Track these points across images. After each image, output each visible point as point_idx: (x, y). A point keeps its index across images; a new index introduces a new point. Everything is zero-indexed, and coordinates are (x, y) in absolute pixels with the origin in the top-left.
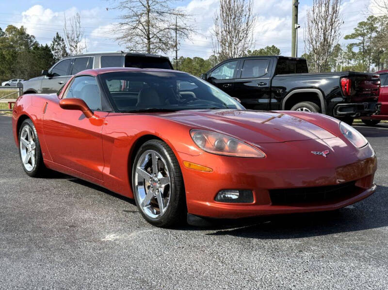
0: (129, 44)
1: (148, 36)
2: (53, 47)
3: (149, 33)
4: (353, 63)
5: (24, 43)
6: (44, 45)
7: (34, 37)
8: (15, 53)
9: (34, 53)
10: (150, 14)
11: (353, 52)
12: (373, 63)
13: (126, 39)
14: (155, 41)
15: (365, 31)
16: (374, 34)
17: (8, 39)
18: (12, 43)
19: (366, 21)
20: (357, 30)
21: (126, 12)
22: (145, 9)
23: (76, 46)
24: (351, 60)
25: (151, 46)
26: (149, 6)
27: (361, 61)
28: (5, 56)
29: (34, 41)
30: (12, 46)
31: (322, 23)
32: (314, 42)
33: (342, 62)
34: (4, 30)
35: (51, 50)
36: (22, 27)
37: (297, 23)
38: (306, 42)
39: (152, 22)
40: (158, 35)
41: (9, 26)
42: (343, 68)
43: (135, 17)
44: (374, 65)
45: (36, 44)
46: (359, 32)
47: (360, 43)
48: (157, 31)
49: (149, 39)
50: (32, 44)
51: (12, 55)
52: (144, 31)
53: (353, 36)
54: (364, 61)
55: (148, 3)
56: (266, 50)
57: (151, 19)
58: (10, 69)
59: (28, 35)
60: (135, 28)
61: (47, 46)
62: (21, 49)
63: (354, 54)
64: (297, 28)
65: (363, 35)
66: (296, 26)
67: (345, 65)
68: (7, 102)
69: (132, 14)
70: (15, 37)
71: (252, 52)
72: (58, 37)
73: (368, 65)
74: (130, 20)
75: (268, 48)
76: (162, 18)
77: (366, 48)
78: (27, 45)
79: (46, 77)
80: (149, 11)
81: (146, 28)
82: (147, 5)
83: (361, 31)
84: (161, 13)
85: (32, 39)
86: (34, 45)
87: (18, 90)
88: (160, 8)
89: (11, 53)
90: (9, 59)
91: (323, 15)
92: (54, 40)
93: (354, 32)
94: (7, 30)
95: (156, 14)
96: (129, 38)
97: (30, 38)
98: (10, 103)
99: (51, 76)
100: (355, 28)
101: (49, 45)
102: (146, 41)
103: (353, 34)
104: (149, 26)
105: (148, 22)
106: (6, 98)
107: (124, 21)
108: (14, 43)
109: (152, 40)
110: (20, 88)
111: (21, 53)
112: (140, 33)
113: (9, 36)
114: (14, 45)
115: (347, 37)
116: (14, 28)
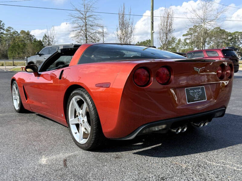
0: (77, 40)
1: (86, 36)
2: (43, 41)
3: (86, 35)
4: (187, 47)
5: (29, 39)
6: (39, 40)
7: (34, 36)
8: (25, 44)
9: (34, 44)
10: (87, 26)
11: (186, 42)
12: (196, 47)
13: (76, 38)
14: (89, 39)
15: (192, 32)
16: (196, 34)
17: (21, 37)
18: (23, 39)
19: (192, 27)
20: (188, 32)
21: (76, 25)
22: (84, 24)
23: (53, 41)
24: (186, 46)
25: (88, 41)
26: (86, 23)
27: (191, 47)
28: (20, 45)
29: (34, 38)
30: (23, 41)
31: (165, 30)
32: (162, 39)
33: (182, 47)
34: (19, 33)
35: (42, 42)
36: (28, 31)
37: (153, 30)
38: (159, 39)
39: (88, 30)
40: (91, 36)
41: (22, 31)
42: (182, 50)
43: (80, 28)
44: (196, 48)
45: (35, 39)
46: (189, 33)
47: (190, 38)
48: (90, 34)
49: (86, 37)
50: (33, 39)
51: (23, 45)
52: (84, 34)
53: (187, 35)
54: (192, 46)
55: (86, 21)
56: (146, 42)
57: (87, 28)
58: (22, 51)
59: (31, 35)
60: (80, 32)
61: (40, 41)
62: (27, 42)
63: (187, 43)
64: (153, 33)
65: (191, 34)
66: (153, 32)
67: (183, 48)
68: (21, 67)
69: (78, 26)
70: (24, 36)
71: (140, 43)
72: (46, 36)
73: (194, 48)
74: (77, 29)
75: (147, 40)
76: (93, 28)
77: (193, 40)
78: (30, 40)
79: (38, 55)
80: (86, 25)
81: (85, 32)
82: (85, 22)
83: (190, 32)
84: (92, 26)
85: (33, 37)
86: (34, 40)
87: (26, 62)
88: (91, 23)
89: (23, 44)
90: (22, 47)
91: (166, 27)
92: (44, 37)
93: (187, 33)
94: (20, 33)
95: (89, 26)
96: (77, 37)
97: (32, 37)
98: (22, 68)
99: (40, 55)
100: (188, 31)
101: (41, 40)
102: (85, 38)
103: (187, 34)
104: (86, 32)
105: (86, 29)
106: (21, 65)
107: (74, 29)
108: (24, 39)
109: (88, 38)
110: (26, 61)
111: (27, 44)
112: (82, 35)
113: (22, 35)
114: (24, 40)
115: (184, 35)
116: (24, 31)
